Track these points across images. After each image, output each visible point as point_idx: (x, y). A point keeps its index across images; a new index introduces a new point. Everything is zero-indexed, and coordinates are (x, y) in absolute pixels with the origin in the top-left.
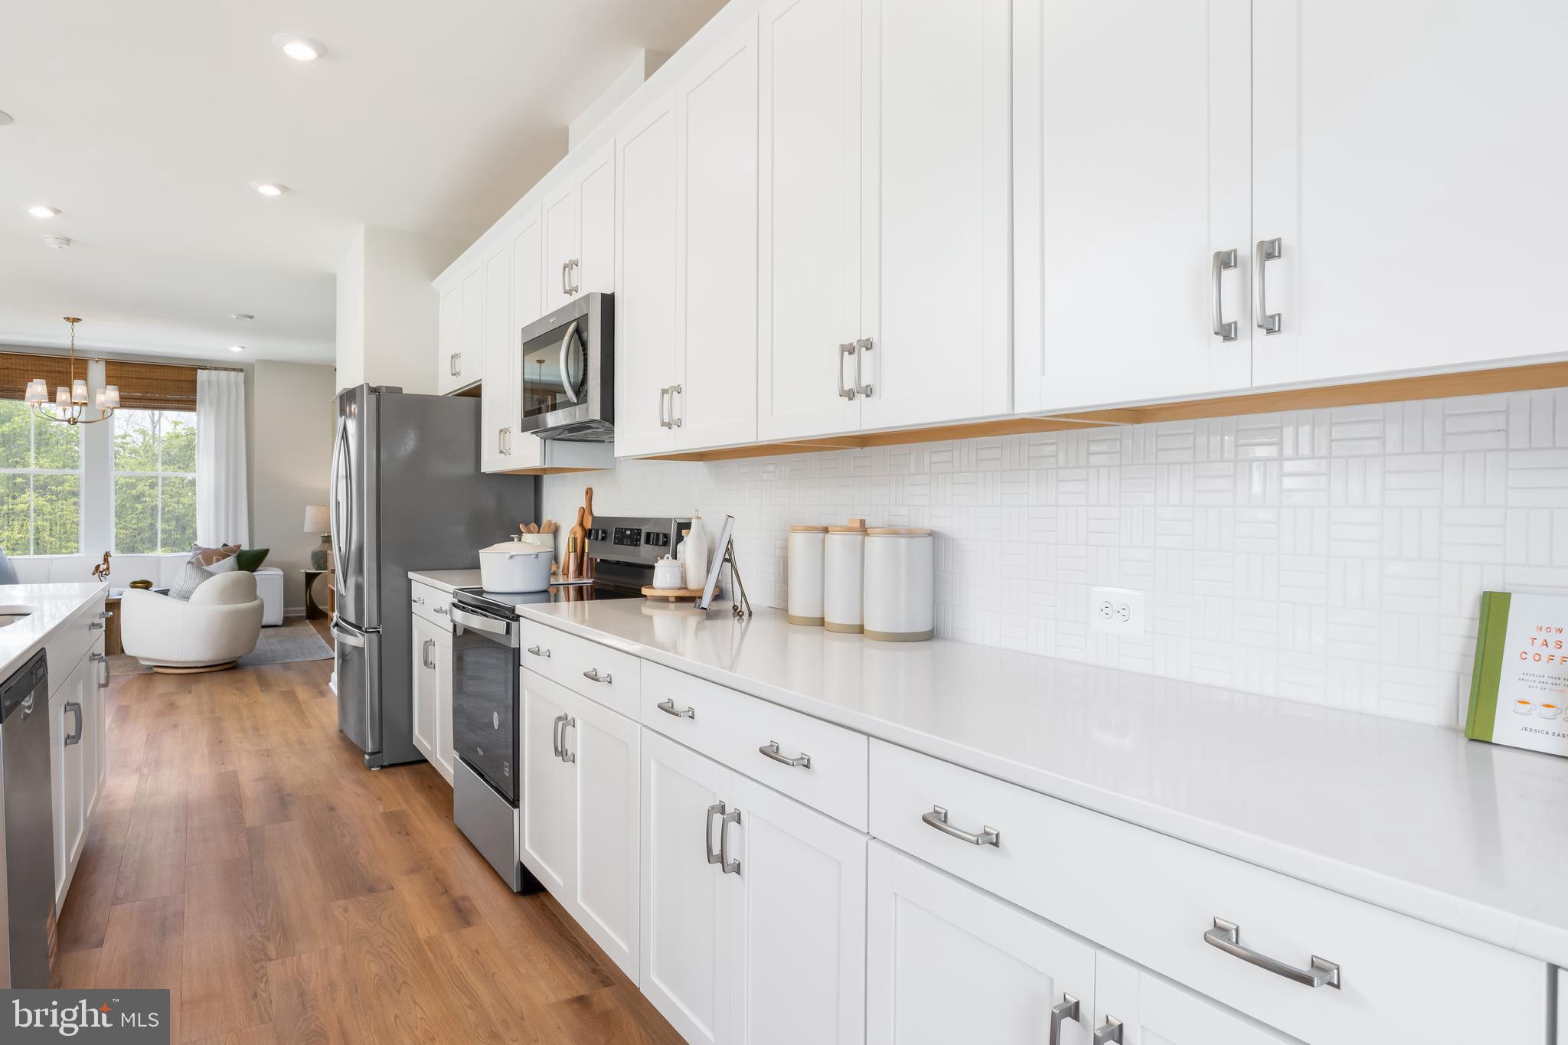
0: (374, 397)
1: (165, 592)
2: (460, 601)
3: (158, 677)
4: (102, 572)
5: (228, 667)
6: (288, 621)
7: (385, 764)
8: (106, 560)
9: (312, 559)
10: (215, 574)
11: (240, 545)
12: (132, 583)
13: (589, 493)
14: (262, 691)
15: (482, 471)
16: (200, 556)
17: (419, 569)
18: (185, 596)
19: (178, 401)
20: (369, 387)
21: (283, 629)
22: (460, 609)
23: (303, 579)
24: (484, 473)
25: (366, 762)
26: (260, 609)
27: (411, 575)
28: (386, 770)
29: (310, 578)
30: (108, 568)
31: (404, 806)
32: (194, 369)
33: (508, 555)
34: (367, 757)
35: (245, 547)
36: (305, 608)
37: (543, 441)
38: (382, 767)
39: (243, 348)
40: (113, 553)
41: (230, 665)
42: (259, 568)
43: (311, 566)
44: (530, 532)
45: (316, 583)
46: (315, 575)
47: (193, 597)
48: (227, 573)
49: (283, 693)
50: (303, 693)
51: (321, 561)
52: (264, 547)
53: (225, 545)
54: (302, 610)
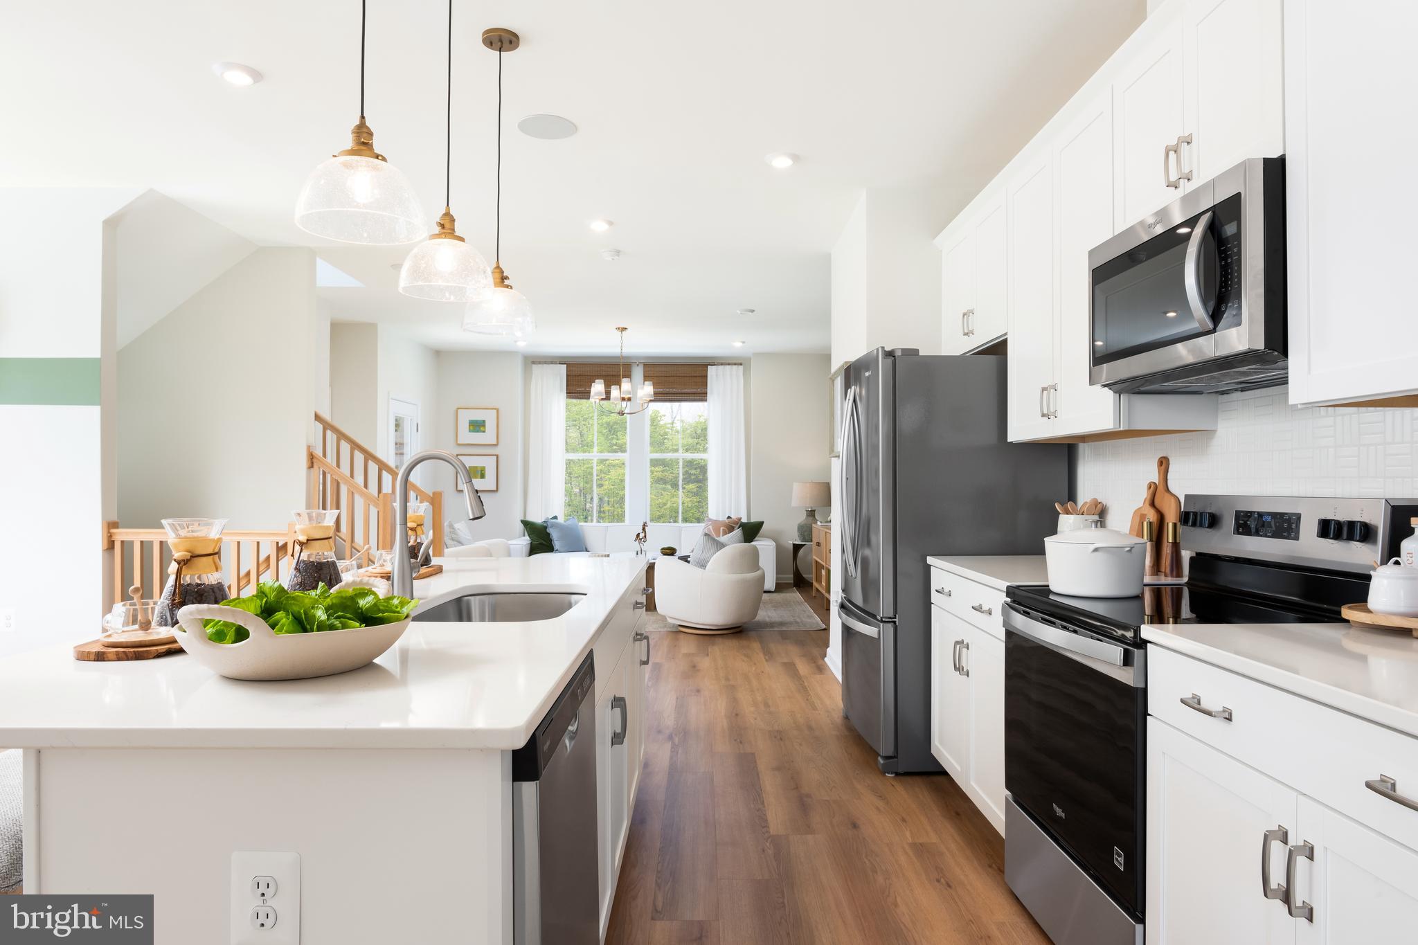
0: (890, 360)
1: (685, 559)
2: (1014, 602)
3: (682, 636)
4: (641, 539)
5: (736, 631)
6: (780, 587)
7: (901, 771)
8: (644, 529)
9: (798, 531)
10: (726, 545)
11: (741, 518)
12: (662, 549)
13: (1164, 463)
14: (767, 661)
15: (1008, 441)
16: (711, 527)
17: (941, 553)
18: (702, 565)
19: (694, 394)
20: (885, 351)
21: (775, 595)
22: (1021, 614)
23: (791, 547)
24: (1012, 442)
25: (880, 767)
26: (762, 579)
27: (930, 560)
28: (902, 778)
29: (797, 548)
30: (645, 536)
31: (934, 838)
32: (706, 366)
33: (1092, 547)
34: (881, 761)
35: (744, 520)
36: (792, 576)
37: (1118, 395)
38: (897, 774)
39: (744, 342)
40: (649, 523)
41: (738, 630)
42: (756, 538)
43: (797, 538)
44: (1068, 512)
45: (801, 552)
46: (801, 546)
47: (709, 566)
48: (733, 545)
49: (785, 664)
50: (803, 668)
51: (806, 534)
52: (760, 520)
53: (729, 517)
54: (789, 578)
